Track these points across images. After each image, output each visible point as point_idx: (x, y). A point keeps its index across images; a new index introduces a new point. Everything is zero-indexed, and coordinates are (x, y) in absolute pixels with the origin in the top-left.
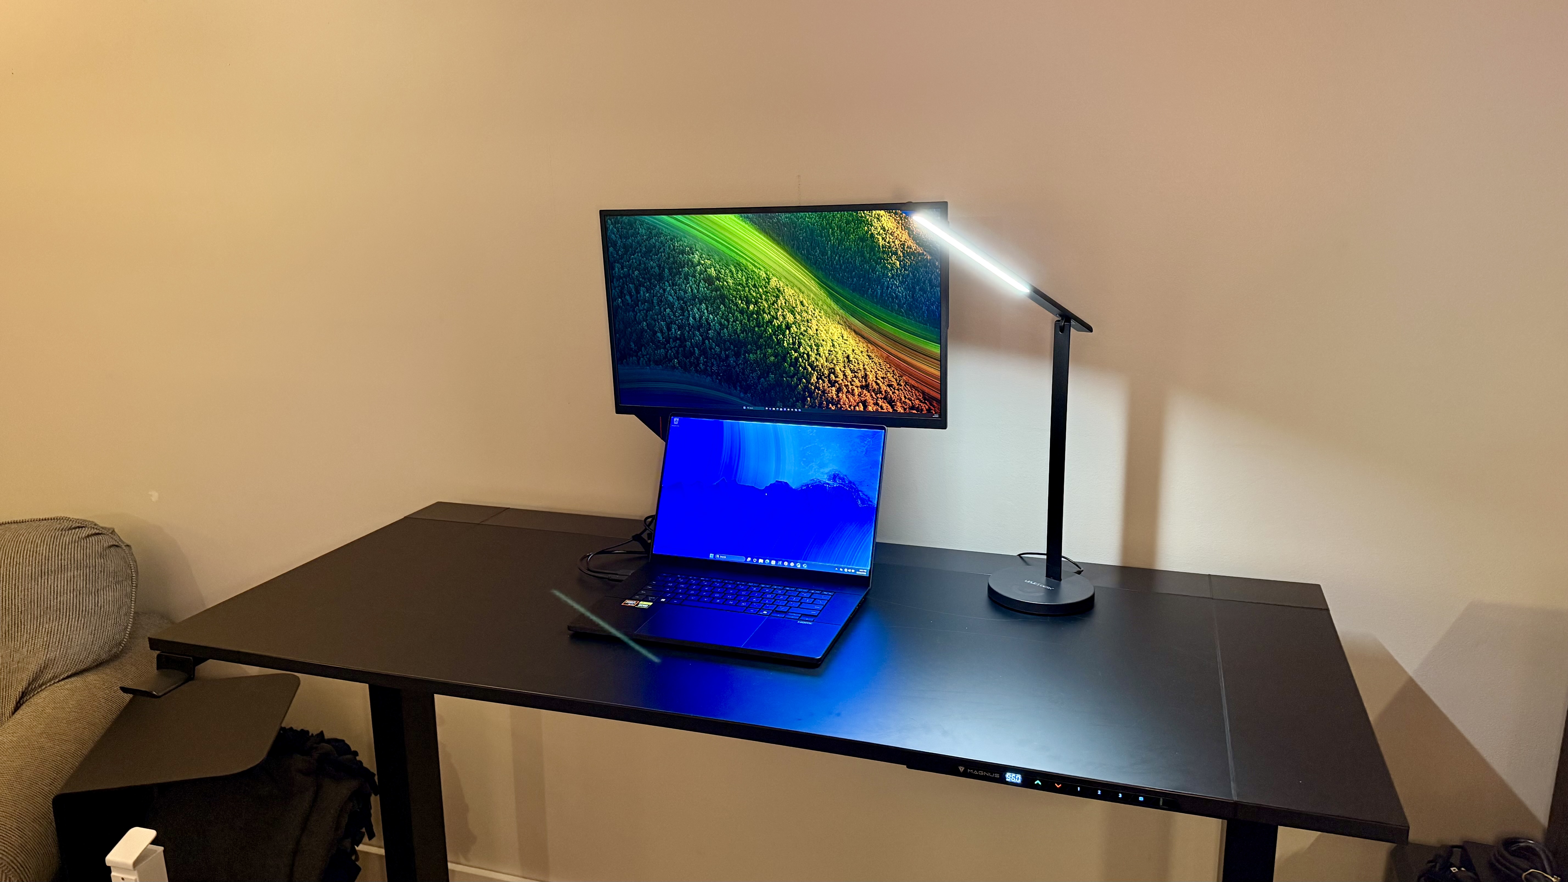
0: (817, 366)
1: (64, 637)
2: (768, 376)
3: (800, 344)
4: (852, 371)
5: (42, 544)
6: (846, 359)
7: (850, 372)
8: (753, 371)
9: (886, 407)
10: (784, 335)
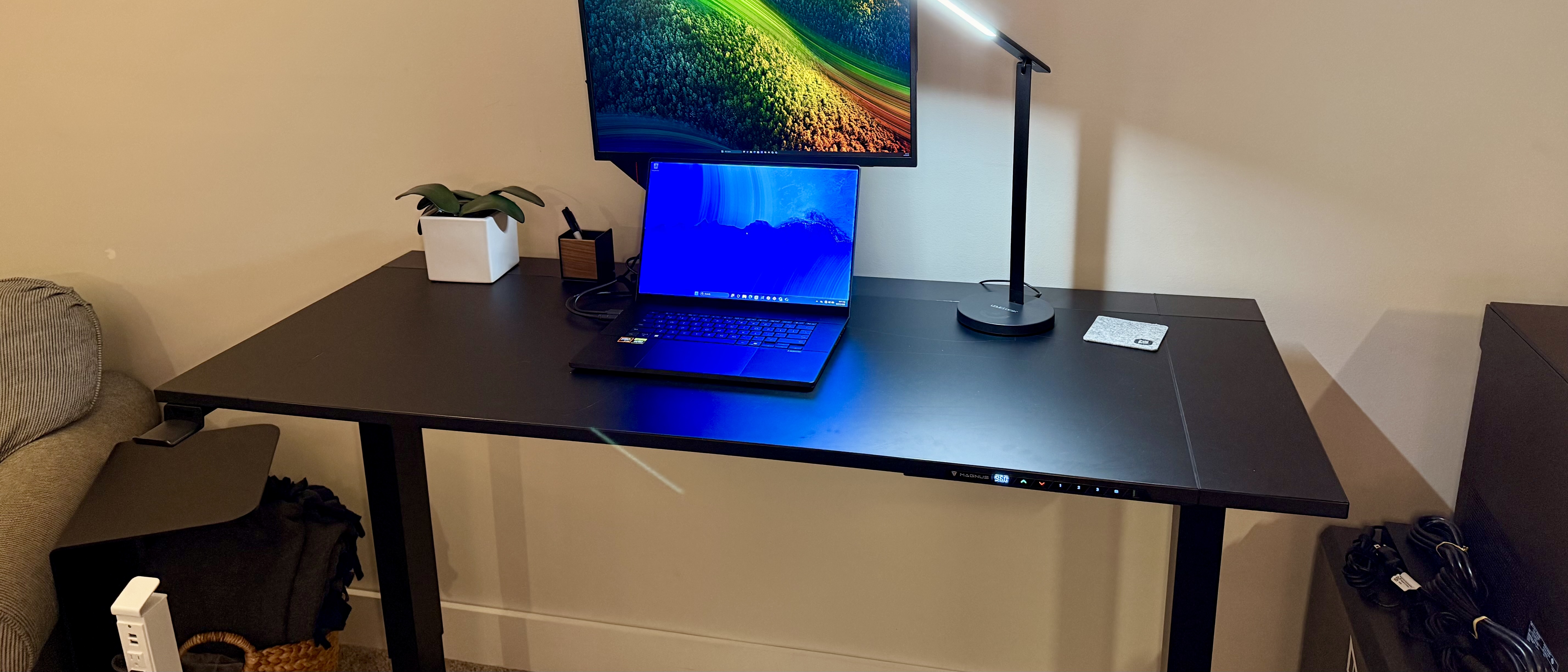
0: (793, 110)
2: (745, 121)
3: (776, 89)
4: (827, 114)
6: (820, 103)
7: (824, 115)
8: (730, 116)
9: (860, 148)
10: (760, 81)
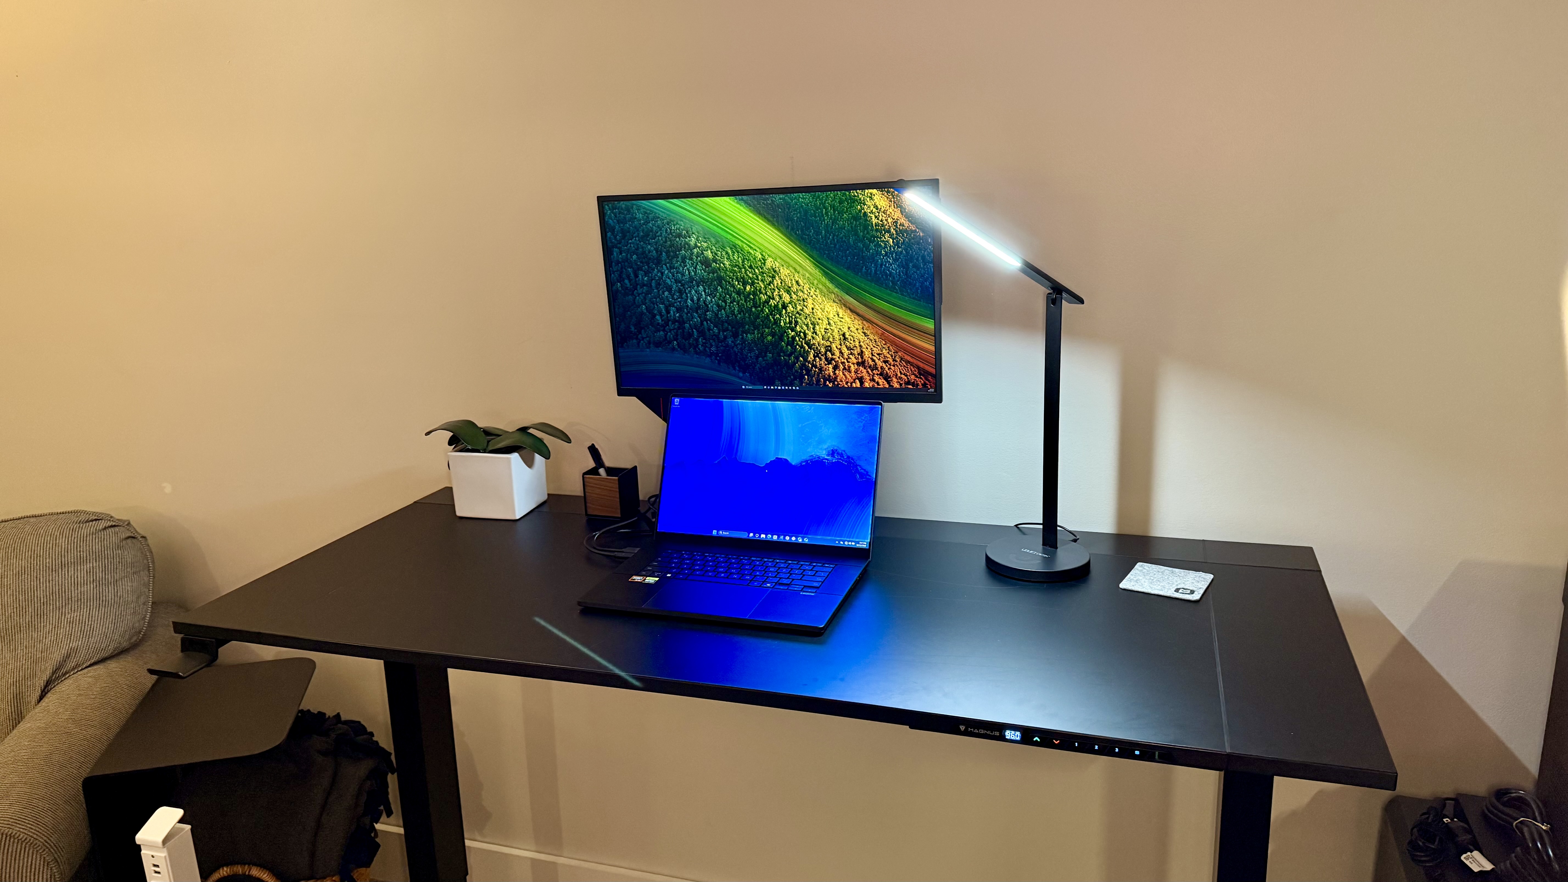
0: (814, 344)
1: (86, 627)
2: (766, 356)
3: (796, 323)
4: (848, 348)
5: (61, 536)
6: (841, 337)
7: (846, 350)
8: (751, 350)
9: (883, 383)
10: (781, 315)
